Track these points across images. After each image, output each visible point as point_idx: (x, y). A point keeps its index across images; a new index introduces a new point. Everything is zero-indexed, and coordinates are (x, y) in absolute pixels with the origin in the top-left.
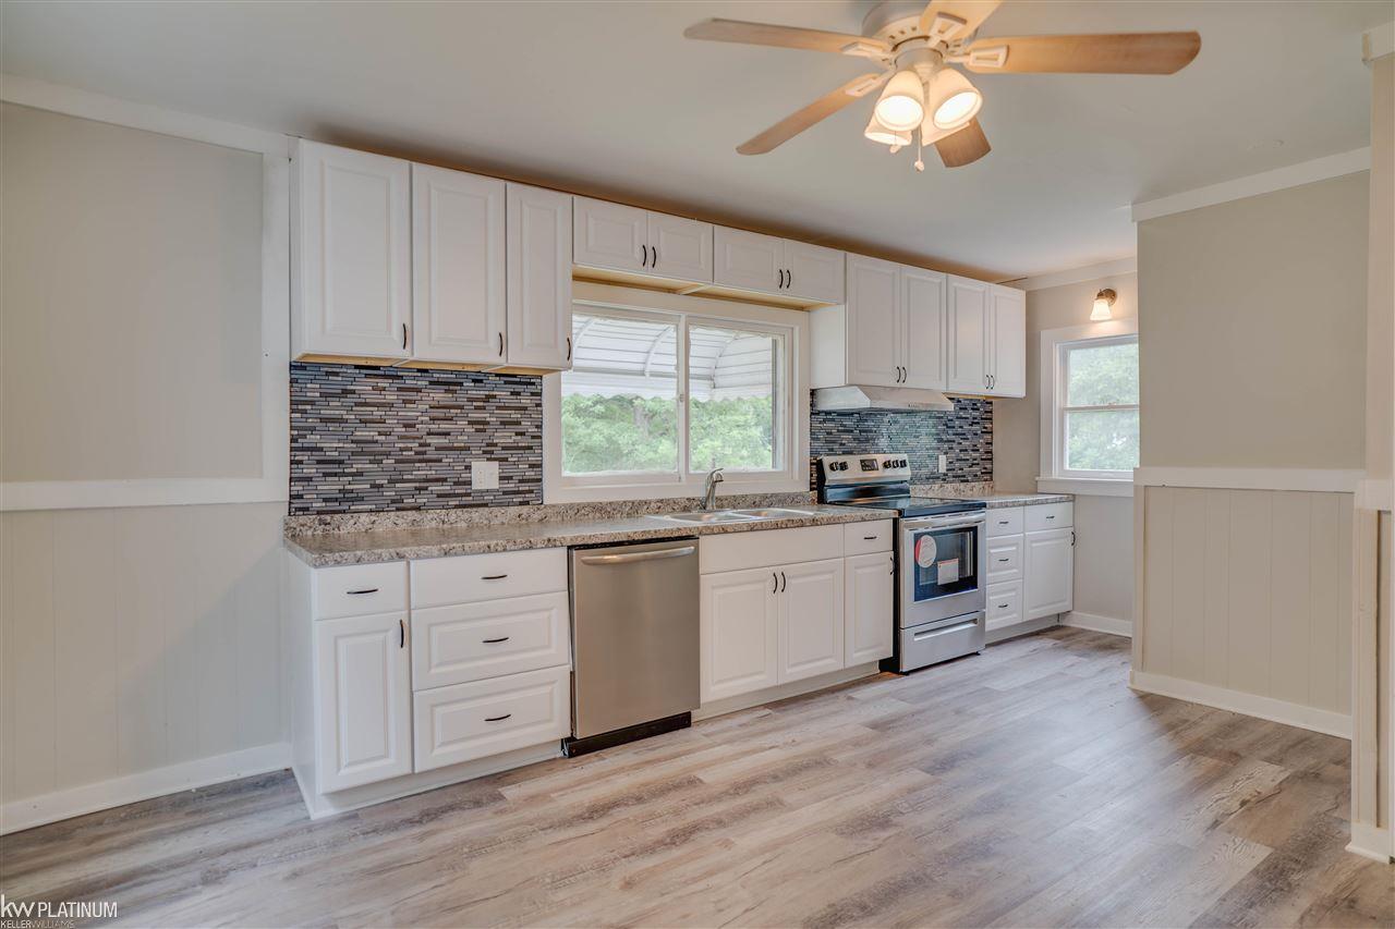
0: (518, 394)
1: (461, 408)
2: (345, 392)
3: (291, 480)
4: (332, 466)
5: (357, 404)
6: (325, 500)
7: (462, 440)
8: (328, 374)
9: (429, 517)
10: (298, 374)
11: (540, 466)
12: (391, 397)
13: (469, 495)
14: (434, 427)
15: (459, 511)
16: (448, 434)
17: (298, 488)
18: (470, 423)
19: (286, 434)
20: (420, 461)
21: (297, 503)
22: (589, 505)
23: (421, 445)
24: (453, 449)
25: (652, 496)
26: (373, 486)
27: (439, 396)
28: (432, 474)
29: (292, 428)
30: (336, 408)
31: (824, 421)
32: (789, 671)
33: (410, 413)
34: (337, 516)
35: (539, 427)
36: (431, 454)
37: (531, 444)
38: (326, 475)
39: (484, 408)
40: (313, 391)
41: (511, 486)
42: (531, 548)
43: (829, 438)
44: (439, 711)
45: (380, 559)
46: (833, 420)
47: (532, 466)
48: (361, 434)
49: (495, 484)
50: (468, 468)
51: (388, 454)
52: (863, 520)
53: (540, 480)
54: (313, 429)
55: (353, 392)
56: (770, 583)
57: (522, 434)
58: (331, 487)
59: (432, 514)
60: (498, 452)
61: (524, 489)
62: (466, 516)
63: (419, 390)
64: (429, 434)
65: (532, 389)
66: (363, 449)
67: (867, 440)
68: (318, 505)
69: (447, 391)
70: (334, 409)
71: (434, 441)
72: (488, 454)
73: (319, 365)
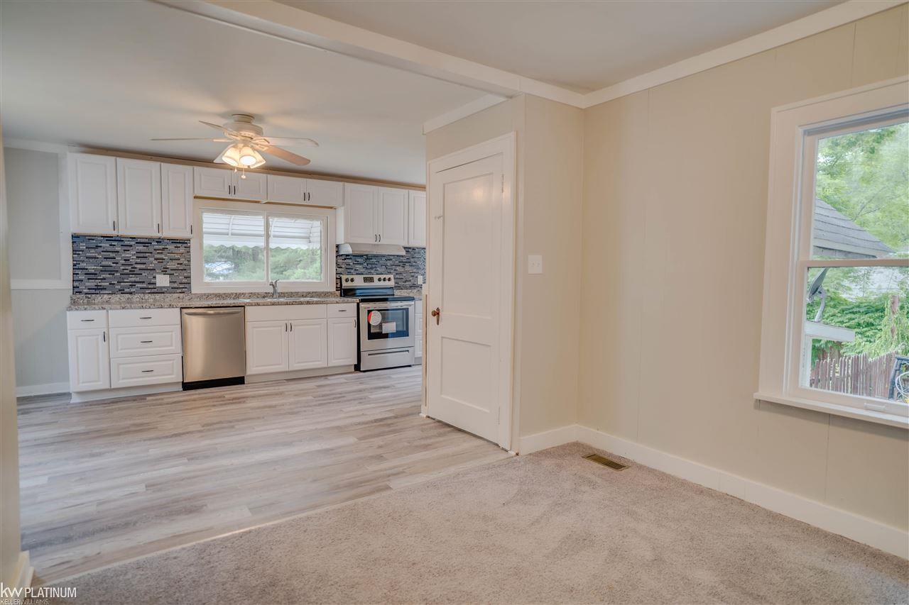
0: (177, 247)
1: (151, 253)
2: (97, 247)
3: (73, 281)
4: (92, 276)
5: (103, 251)
6: (89, 289)
7: (151, 266)
8: (89, 239)
9: (136, 297)
10: (75, 240)
11: (190, 277)
12: (118, 249)
13: (155, 288)
14: (138, 261)
15: (150, 295)
16: (145, 263)
17: (76, 284)
18: (155, 259)
19: (71, 263)
20: (133, 274)
21: (76, 290)
22: (213, 294)
23: (132, 268)
24: (147, 269)
25: (247, 291)
26: (110, 284)
27: (141, 248)
28: (138, 279)
29: (73, 261)
30: (93, 253)
31: (345, 259)
32: (295, 365)
33: (127, 255)
34: (93, 295)
35: (189, 261)
36: (137, 271)
37: (185, 268)
38: (89, 279)
39: (162, 253)
40: (83, 246)
41: (176, 285)
42: (162, 308)
43: (348, 267)
44: (121, 366)
45: (94, 309)
46: (351, 258)
47: (186, 277)
48: (105, 263)
49: (167, 284)
50: (155, 277)
51: (117, 271)
52: (337, 303)
53: (190, 283)
54: (83, 261)
55: (101, 247)
56: (284, 328)
57: (181, 264)
58: (92, 284)
59: (136, 296)
60: (169, 271)
61: (182, 285)
62: (153, 297)
63: (131, 246)
64: (136, 263)
65: (185, 245)
66: (106, 269)
67: (372, 268)
68: (86, 291)
69: (144, 246)
70: (92, 253)
71: (138, 266)
72: (164, 271)
73: (85, 236)
